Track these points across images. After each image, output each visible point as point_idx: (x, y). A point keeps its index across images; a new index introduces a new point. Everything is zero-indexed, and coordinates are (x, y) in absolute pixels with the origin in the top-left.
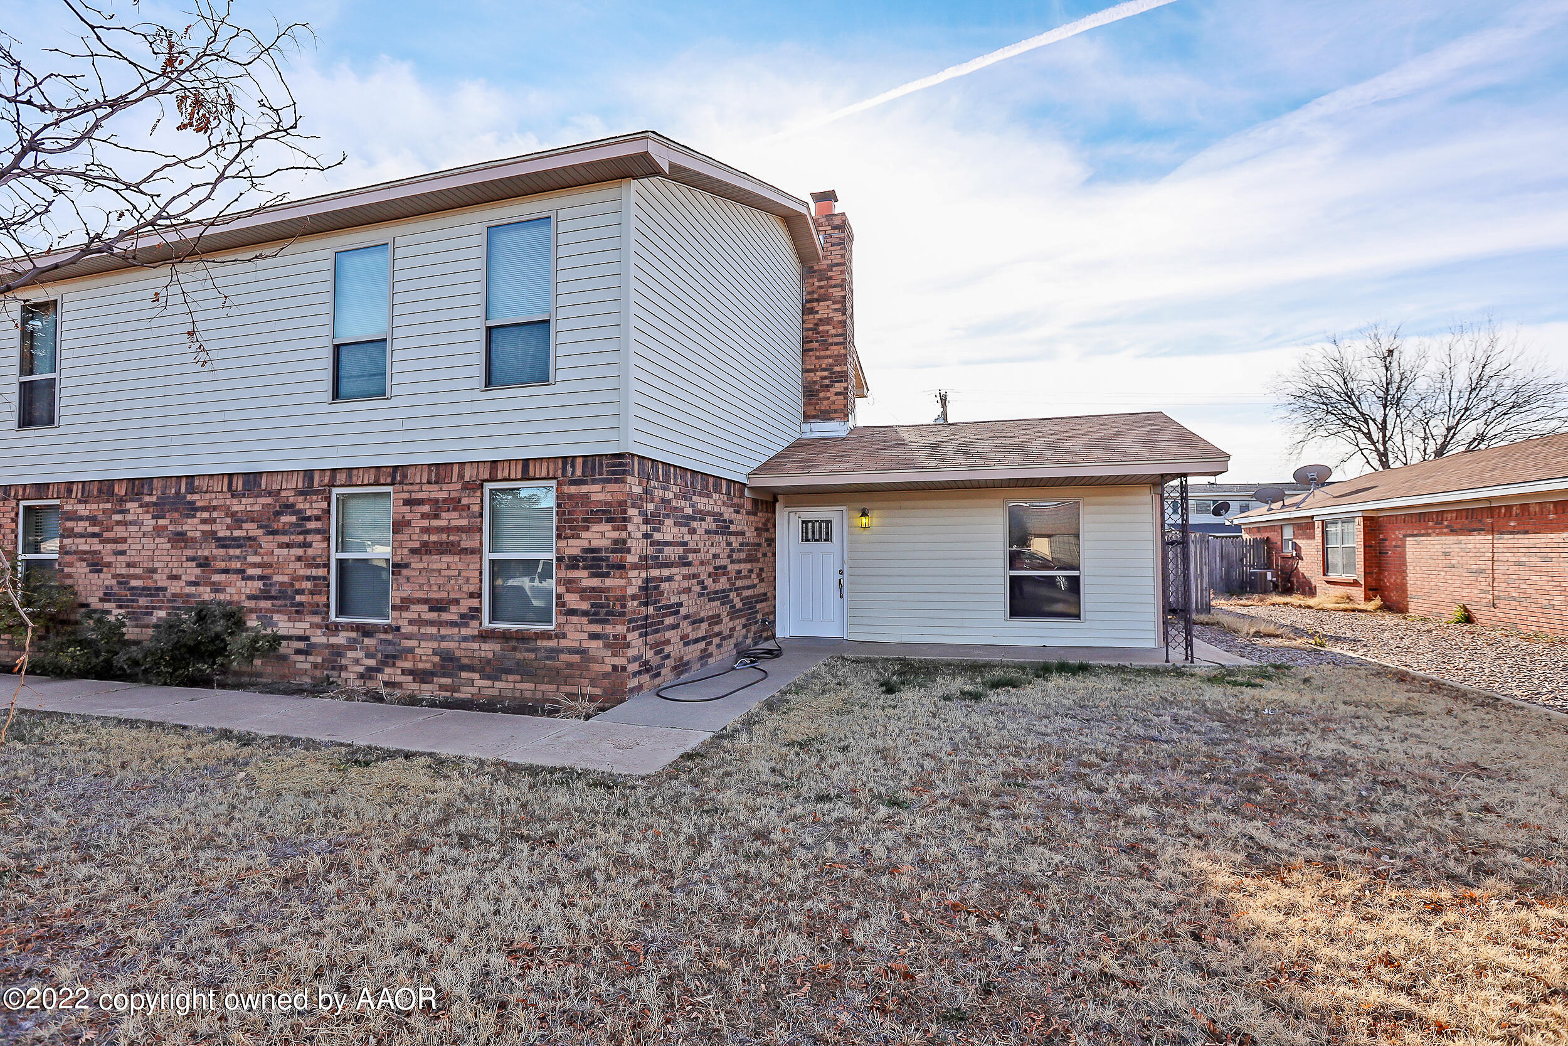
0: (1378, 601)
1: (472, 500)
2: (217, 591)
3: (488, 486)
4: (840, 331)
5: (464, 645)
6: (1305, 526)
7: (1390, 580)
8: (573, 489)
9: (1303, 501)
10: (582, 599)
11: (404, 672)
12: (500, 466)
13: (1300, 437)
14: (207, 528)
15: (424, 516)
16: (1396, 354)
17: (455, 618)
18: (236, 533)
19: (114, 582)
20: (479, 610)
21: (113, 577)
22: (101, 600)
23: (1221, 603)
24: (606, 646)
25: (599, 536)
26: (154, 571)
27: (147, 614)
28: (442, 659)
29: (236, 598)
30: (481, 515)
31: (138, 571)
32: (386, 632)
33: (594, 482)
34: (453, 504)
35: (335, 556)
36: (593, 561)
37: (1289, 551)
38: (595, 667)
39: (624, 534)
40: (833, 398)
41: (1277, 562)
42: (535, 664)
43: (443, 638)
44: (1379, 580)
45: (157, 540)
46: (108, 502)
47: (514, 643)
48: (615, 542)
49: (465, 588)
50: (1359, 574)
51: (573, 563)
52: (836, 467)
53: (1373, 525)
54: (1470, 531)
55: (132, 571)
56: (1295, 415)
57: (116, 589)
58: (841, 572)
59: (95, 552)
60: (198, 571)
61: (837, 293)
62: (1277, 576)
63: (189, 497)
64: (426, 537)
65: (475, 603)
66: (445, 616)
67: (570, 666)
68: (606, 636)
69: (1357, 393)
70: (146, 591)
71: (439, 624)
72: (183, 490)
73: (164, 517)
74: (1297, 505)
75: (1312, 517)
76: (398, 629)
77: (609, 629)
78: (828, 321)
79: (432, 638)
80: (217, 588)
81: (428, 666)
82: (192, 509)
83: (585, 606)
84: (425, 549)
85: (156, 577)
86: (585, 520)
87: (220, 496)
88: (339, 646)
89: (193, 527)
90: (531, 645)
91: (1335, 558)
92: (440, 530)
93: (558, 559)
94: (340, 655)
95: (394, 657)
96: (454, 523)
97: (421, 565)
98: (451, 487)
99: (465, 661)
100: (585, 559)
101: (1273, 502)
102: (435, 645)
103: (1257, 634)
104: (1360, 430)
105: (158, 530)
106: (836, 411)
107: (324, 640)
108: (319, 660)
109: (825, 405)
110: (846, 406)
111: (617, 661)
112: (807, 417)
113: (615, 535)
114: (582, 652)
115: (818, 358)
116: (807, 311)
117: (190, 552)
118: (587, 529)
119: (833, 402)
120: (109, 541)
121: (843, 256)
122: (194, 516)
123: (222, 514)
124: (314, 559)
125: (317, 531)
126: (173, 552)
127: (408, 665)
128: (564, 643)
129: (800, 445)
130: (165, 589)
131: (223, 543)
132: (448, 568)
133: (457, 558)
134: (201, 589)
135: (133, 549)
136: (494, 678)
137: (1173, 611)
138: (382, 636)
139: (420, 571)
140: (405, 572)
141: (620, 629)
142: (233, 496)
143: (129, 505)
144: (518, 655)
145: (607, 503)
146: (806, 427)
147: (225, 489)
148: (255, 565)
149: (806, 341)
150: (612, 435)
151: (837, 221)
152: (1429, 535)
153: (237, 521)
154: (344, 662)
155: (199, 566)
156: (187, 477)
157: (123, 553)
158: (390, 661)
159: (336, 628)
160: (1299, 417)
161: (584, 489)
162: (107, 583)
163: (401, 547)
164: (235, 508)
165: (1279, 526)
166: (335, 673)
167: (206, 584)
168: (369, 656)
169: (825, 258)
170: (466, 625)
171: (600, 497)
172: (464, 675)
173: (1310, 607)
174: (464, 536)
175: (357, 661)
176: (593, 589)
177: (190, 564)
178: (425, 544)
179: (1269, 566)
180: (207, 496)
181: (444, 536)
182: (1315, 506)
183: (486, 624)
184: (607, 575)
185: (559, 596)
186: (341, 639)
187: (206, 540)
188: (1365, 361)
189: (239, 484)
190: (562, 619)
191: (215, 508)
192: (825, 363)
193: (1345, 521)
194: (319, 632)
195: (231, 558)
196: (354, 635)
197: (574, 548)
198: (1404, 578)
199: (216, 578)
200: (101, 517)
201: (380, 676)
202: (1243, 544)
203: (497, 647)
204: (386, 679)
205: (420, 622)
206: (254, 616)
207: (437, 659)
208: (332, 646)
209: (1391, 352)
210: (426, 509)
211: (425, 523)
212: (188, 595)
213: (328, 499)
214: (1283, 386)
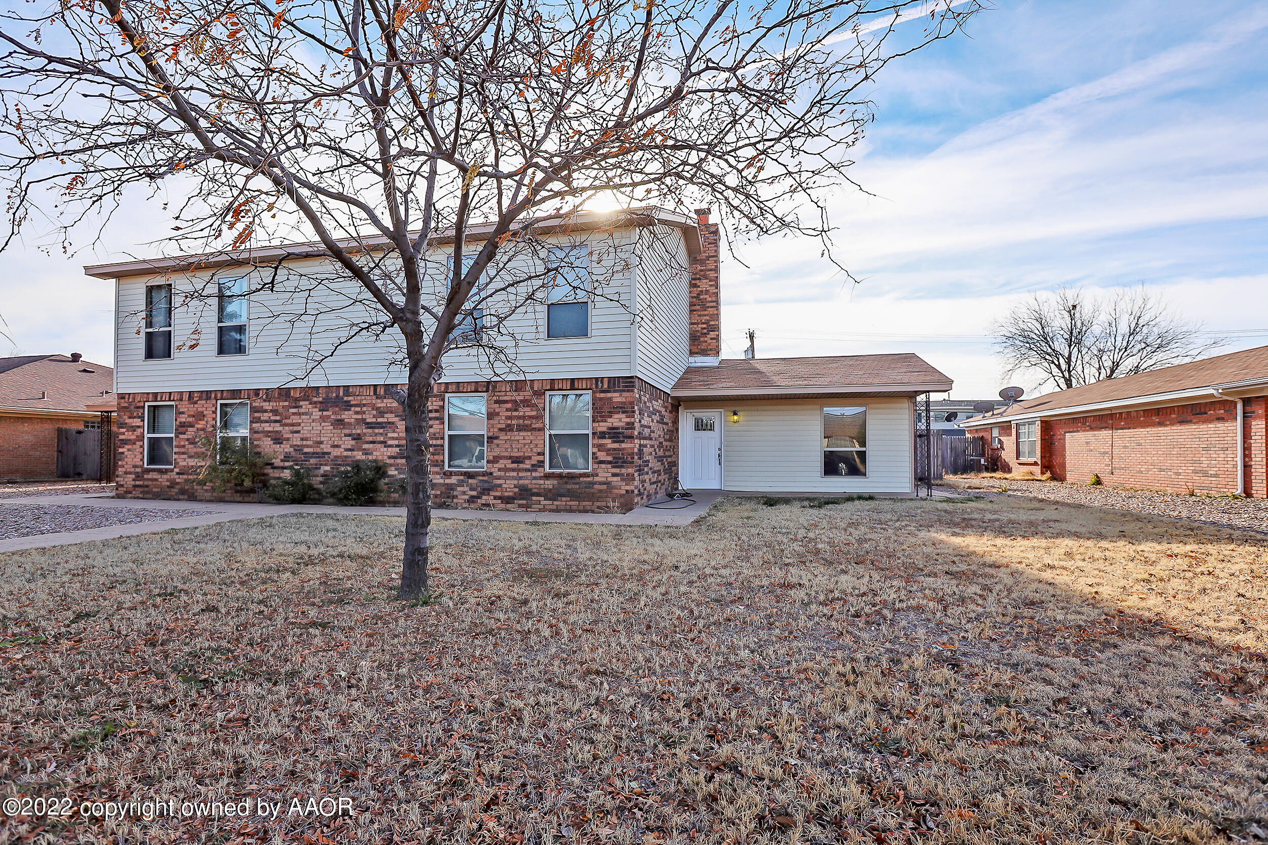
0: (1048, 474)
1: (539, 401)
2: (366, 454)
3: (548, 393)
4: (714, 299)
5: (534, 482)
6: (1006, 427)
7: (1057, 461)
8: (602, 395)
9: (1004, 412)
10: (608, 455)
11: (495, 498)
12: (556, 382)
13: (1010, 367)
14: (359, 417)
15: (507, 410)
16: (1078, 308)
17: (528, 467)
18: (380, 420)
19: (292, 450)
20: (543, 462)
21: (291, 446)
22: (282, 461)
23: (950, 478)
24: (622, 480)
25: (618, 420)
26: (321, 443)
27: (316, 468)
28: (520, 490)
29: (380, 458)
30: (544, 410)
31: (309, 443)
32: (484, 475)
33: (615, 391)
34: (526, 403)
35: (447, 433)
36: (615, 434)
37: (996, 444)
38: (616, 491)
39: (633, 420)
40: (709, 341)
41: (988, 452)
42: (579, 491)
43: (521, 478)
44: (1050, 461)
45: (323, 424)
46: (286, 401)
47: (566, 480)
48: (628, 424)
49: (535, 450)
50: (1037, 458)
51: (602, 435)
52: (724, 385)
53: (1047, 426)
54: (1100, 429)
55: (305, 443)
56: (1007, 351)
57: (293, 454)
58: (720, 449)
59: (277, 432)
60: (353, 442)
61: (712, 274)
62: (988, 462)
63: (345, 398)
64: (509, 422)
65: (541, 458)
66: (521, 466)
67: (601, 491)
68: (623, 475)
69: (1051, 335)
70: (314, 455)
71: (518, 470)
72: (341, 394)
73: (327, 410)
74: (1001, 414)
75: (1010, 421)
76: (491, 474)
77: (624, 471)
78: (707, 292)
79: (513, 478)
80: (366, 452)
81: (511, 494)
82: (348, 406)
83: (610, 458)
84: (508, 428)
85: (322, 446)
86: (610, 412)
87: (368, 398)
88: (451, 484)
89: (349, 416)
90: (577, 480)
91: (1024, 448)
92: (519, 418)
93: (593, 433)
94: (453, 489)
95: (489, 490)
96: (527, 414)
97: (506, 438)
98: (526, 393)
99: (536, 491)
100: (609, 433)
101: (987, 412)
102: (516, 482)
103: (969, 487)
104: (1053, 362)
105: (323, 419)
106: (711, 350)
107: (442, 481)
108: (439, 493)
109: (704, 346)
110: (718, 346)
111: (628, 488)
112: (692, 353)
113: (628, 420)
114: (608, 483)
115: (699, 316)
116: (693, 285)
117: (347, 431)
118: (611, 417)
119: (709, 344)
120: (287, 425)
121: (716, 251)
122: (349, 410)
123: (370, 409)
124: (434, 434)
125: (436, 419)
126: (335, 431)
127: (498, 494)
128: (596, 479)
129: (690, 371)
130: (329, 453)
131: (370, 426)
132: (524, 439)
133: (529, 433)
134: (355, 453)
135: (305, 430)
136: (554, 499)
137: (921, 479)
138: (481, 478)
139: (506, 440)
140: (495, 441)
141: (630, 471)
142: (377, 398)
143: (301, 403)
144: (569, 487)
145: (622, 403)
146: (692, 359)
147: (372, 393)
148: (393, 438)
149: (692, 304)
150: (627, 366)
151: (713, 229)
152: (1078, 431)
153: (380, 412)
154: (455, 493)
155: (354, 439)
156: (344, 386)
157: (298, 432)
158: (486, 492)
159: (449, 475)
160: (1010, 353)
161: (609, 395)
162: (286, 450)
163: (493, 427)
164: (379, 405)
165: (990, 427)
166: (450, 500)
167: (359, 450)
168: (472, 489)
169: (705, 252)
170: (536, 471)
171: (619, 400)
172: (534, 498)
173: (1006, 479)
174: (534, 421)
175: (464, 493)
176: (614, 449)
177: (347, 438)
178: (509, 425)
179: (983, 455)
180: (359, 398)
181: (521, 421)
182: (1013, 414)
183: (547, 470)
184: (623, 442)
185: (594, 454)
186: (453, 480)
187: (358, 424)
188: (1057, 313)
189: (382, 391)
190: (596, 466)
191: (364, 405)
192: (704, 319)
193: (1030, 424)
194: (438, 477)
195: (376, 435)
196: (462, 477)
197: (603, 427)
198: (1064, 459)
199: (366, 446)
200: (281, 410)
201: (479, 501)
202: (966, 440)
203: (555, 482)
204: (484, 502)
205: (506, 470)
206: (393, 468)
207: (516, 490)
208: (447, 484)
209: (1074, 307)
210: (509, 406)
211: (509, 414)
212: (346, 457)
213: (443, 400)
214: (999, 329)
